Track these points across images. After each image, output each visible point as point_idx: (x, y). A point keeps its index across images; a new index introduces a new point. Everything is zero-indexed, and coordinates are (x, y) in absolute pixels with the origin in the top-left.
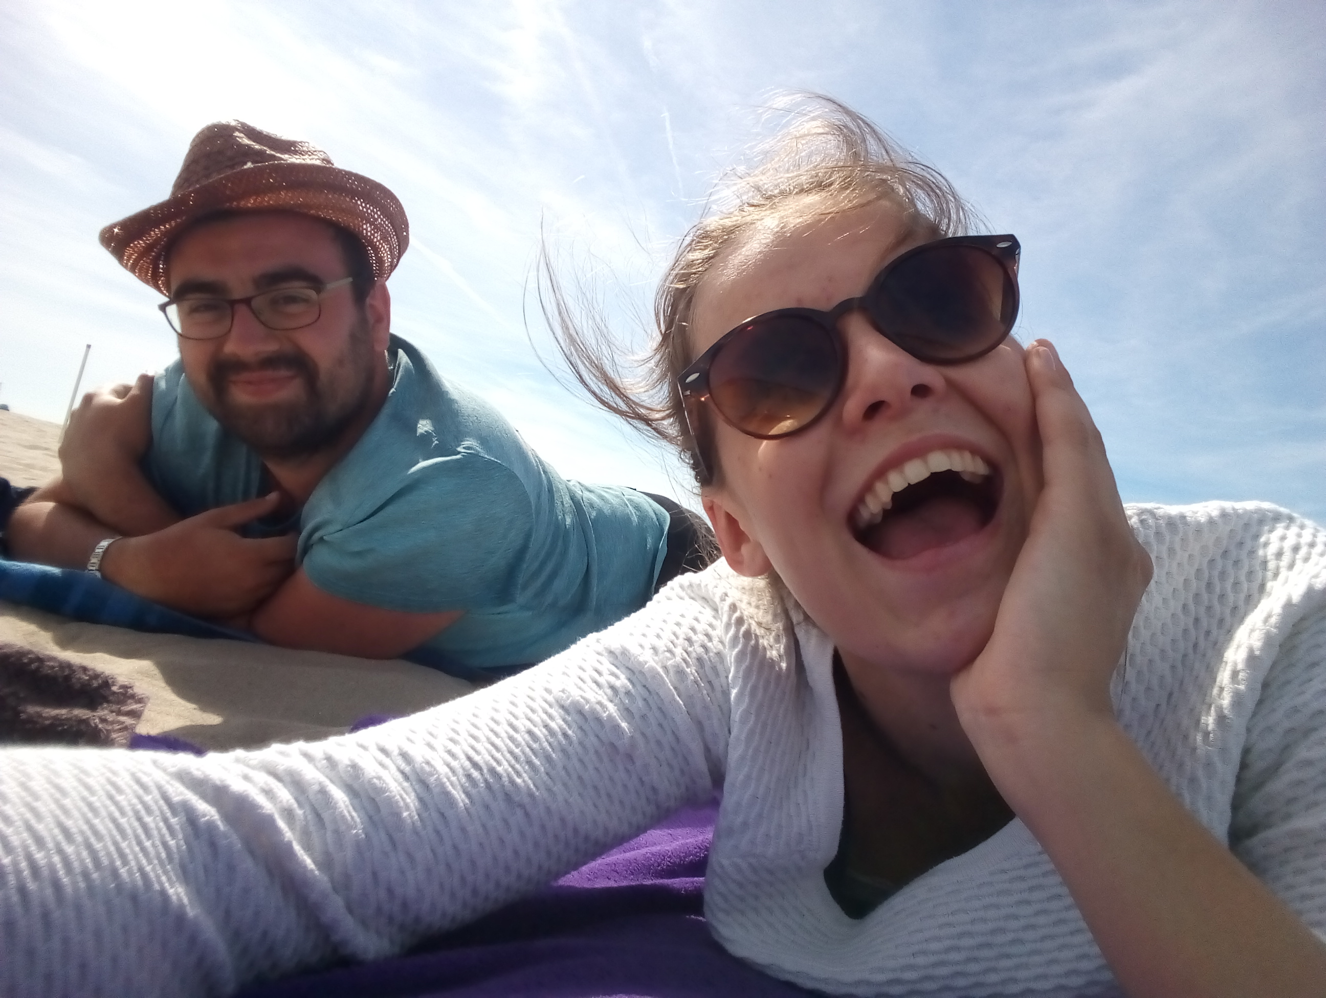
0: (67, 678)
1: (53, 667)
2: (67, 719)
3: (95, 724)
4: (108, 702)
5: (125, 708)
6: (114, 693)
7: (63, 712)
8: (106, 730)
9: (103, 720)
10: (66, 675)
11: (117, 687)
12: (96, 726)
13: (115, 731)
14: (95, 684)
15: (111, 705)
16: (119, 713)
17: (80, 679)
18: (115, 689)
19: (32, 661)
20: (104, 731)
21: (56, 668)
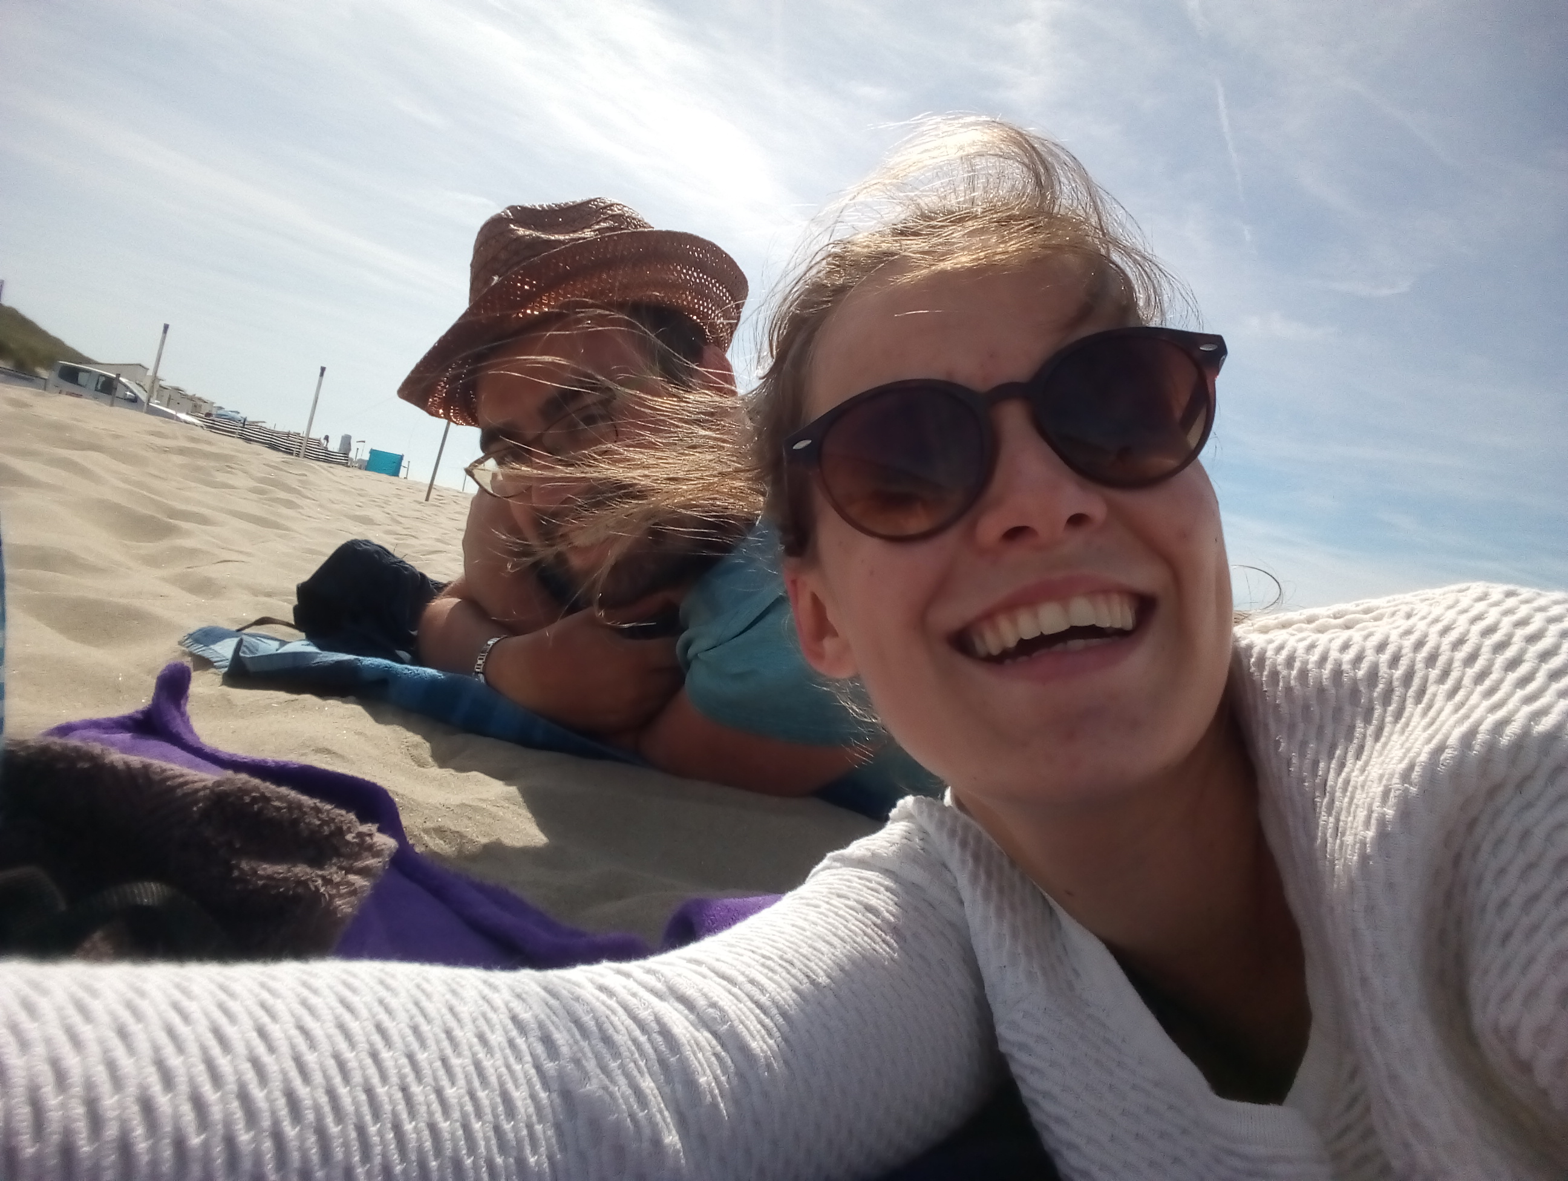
0: (295, 823)
1: (278, 809)
2: (285, 879)
3: (316, 887)
4: (339, 855)
5: (359, 864)
6: (348, 842)
7: (279, 869)
8: (330, 895)
9: (327, 881)
10: (295, 819)
11: (353, 835)
12: (317, 889)
13: (341, 896)
14: (326, 830)
15: (342, 859)
16: (349, 870)
17: (309, 824)
18: (349, 837)
19: (255, 800)
20: (327, 896)
21: (282, 809)
